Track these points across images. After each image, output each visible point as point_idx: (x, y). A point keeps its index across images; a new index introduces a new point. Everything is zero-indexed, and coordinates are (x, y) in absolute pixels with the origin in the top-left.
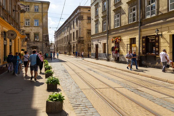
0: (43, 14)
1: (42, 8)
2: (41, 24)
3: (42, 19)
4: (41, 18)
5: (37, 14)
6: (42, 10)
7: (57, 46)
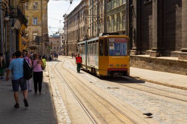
0: (43, 11)
1: (41, 4)
2: (40, 23)
3: (42, 17)
4: (40, 16)
5: (36, 11)
6: (41, 7)
7: (67, 42)
